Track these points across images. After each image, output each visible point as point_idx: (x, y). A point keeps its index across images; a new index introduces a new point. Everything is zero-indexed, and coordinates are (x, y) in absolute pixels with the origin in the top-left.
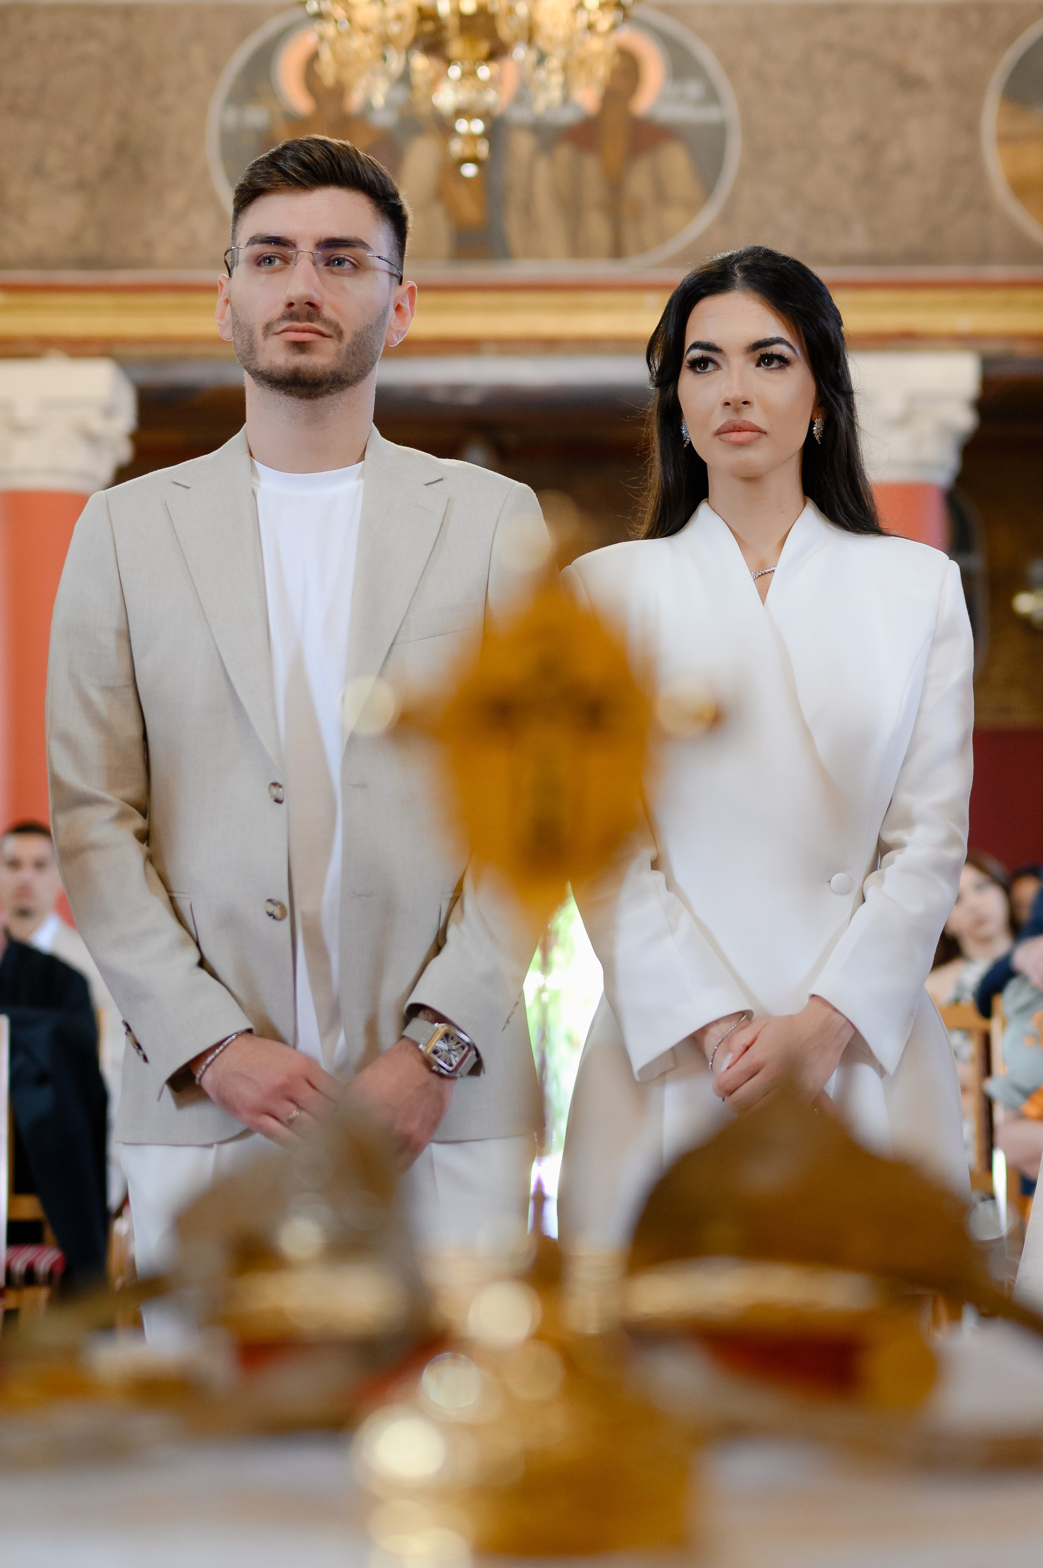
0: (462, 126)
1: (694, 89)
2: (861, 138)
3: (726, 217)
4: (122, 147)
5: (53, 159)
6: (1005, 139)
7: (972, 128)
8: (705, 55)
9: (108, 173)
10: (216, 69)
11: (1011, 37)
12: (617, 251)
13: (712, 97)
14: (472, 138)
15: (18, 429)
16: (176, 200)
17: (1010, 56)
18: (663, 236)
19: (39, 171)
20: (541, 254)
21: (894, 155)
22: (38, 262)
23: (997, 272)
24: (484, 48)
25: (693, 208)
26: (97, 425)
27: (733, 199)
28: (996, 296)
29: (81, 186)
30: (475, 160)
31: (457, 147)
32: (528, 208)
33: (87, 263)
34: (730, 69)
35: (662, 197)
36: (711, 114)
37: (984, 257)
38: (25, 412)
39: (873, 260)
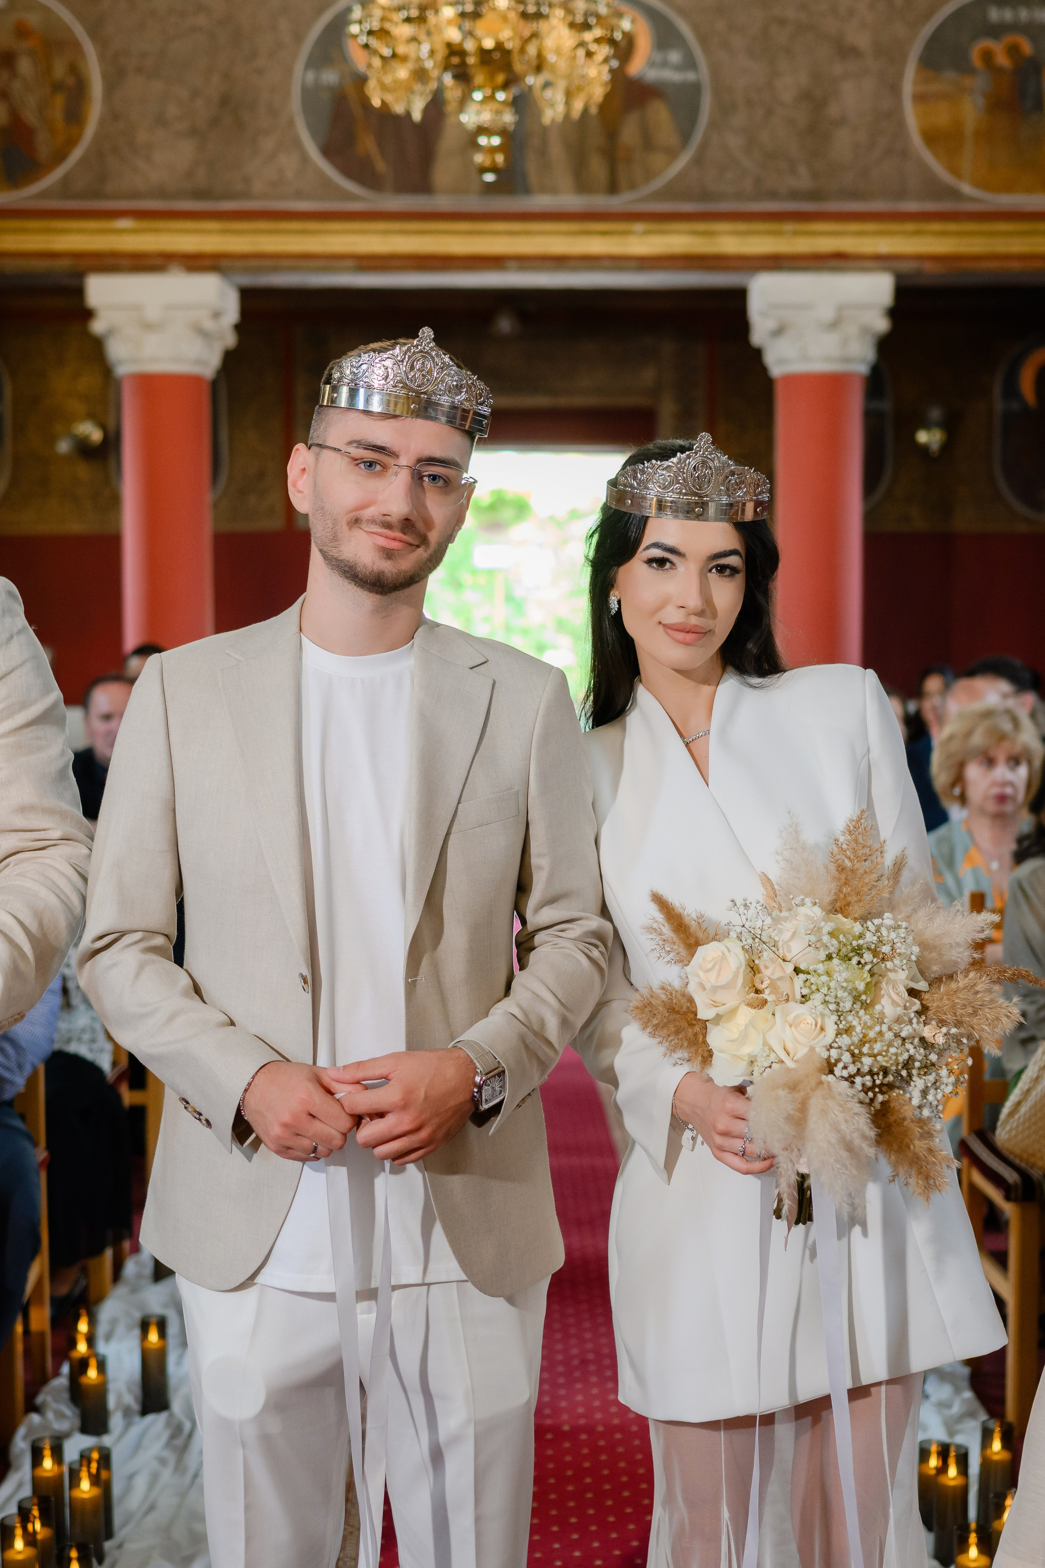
0: (483, 141)
1: (675, 57)
2: (805, 96)
3: (698, 160)
4: (225, 101)
5: (172, 110)
6: (920, 98)
7: (895, 89)
8: (684, 28)
9: (215, 122)
10: (299, 38)
11: (927, 16)
12: (613, 188)
13: (690, 63)
14: (493, 150)
15: (148, 327)
16: (268, 144)
17: (927, 30)
18: (649, 175)
19: (161, 121)
20: (553, 190)
21: (833, 110)
22: (162, 193)
23: (912, 206)
24: (500, 78)
25: (672, 154)
26: (209, 325)
27: (704, 145)
28: (910, 226)
29: (193, 132)
30: (493, 169)
31: (479, 158)
32: (543, 152)
33: (199, 194)
34: (703, 40)
35: (648, 143)
36: (690, 76)
37: (901, 194)
38: (152, 314)
39: (814, 195)
